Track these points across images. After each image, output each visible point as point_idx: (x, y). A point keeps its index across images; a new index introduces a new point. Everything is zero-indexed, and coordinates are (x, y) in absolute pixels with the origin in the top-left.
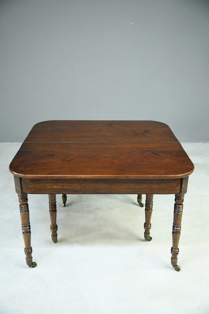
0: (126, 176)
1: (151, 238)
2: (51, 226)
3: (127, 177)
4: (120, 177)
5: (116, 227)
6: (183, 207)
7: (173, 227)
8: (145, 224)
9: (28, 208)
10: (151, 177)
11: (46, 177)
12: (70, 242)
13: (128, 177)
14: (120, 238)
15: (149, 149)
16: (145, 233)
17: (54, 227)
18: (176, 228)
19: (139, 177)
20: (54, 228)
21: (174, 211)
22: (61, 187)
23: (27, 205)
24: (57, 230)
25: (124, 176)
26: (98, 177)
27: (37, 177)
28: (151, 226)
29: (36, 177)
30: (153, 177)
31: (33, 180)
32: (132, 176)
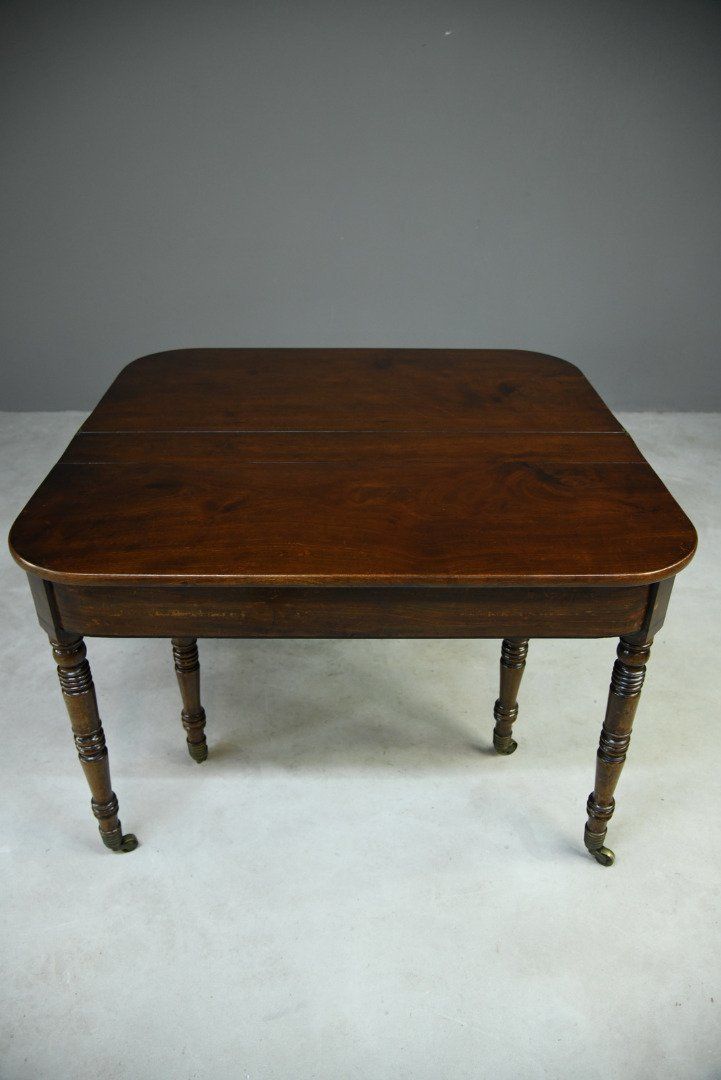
0: (446, 576)
1: (515, 745)
2: (183, 714)
3: (449, 580)
4: (423, 580)
5: (400, 703)
6: (644, 676)
7: (604, 736)
8: (498, 704)
9: (89, 677)
10: (542, 579)
11: (138, 579)
12: (248, 757)
13: (456, 579)
14: (413, 744)
15: (522, 460)
16: (496, 731)
17: (192, 717)
18: (612, 741)
19: (499, 580)
20: (195, 719)
21: (613, 688)
22: (201, 613)
23: (85, 666)
24: (204, 725)
25: (439, 576)
26: (338, 579)
27: (106, 579)
28: (516, 713)
29: (100, 580)
30: (547, 580)
31: (92, 592)
32: (469, 576)
